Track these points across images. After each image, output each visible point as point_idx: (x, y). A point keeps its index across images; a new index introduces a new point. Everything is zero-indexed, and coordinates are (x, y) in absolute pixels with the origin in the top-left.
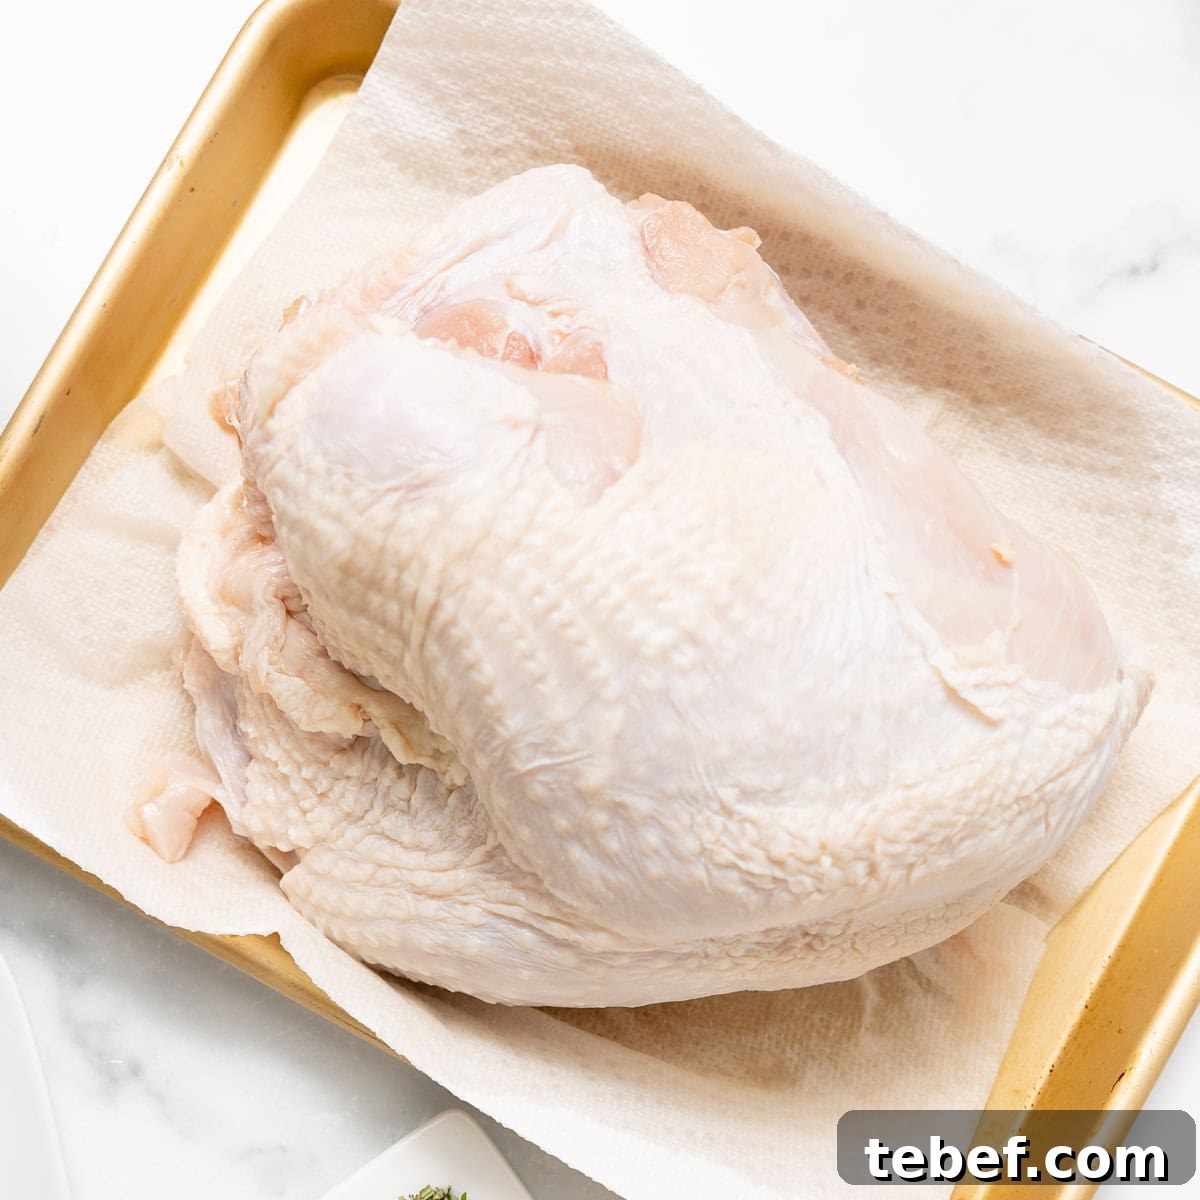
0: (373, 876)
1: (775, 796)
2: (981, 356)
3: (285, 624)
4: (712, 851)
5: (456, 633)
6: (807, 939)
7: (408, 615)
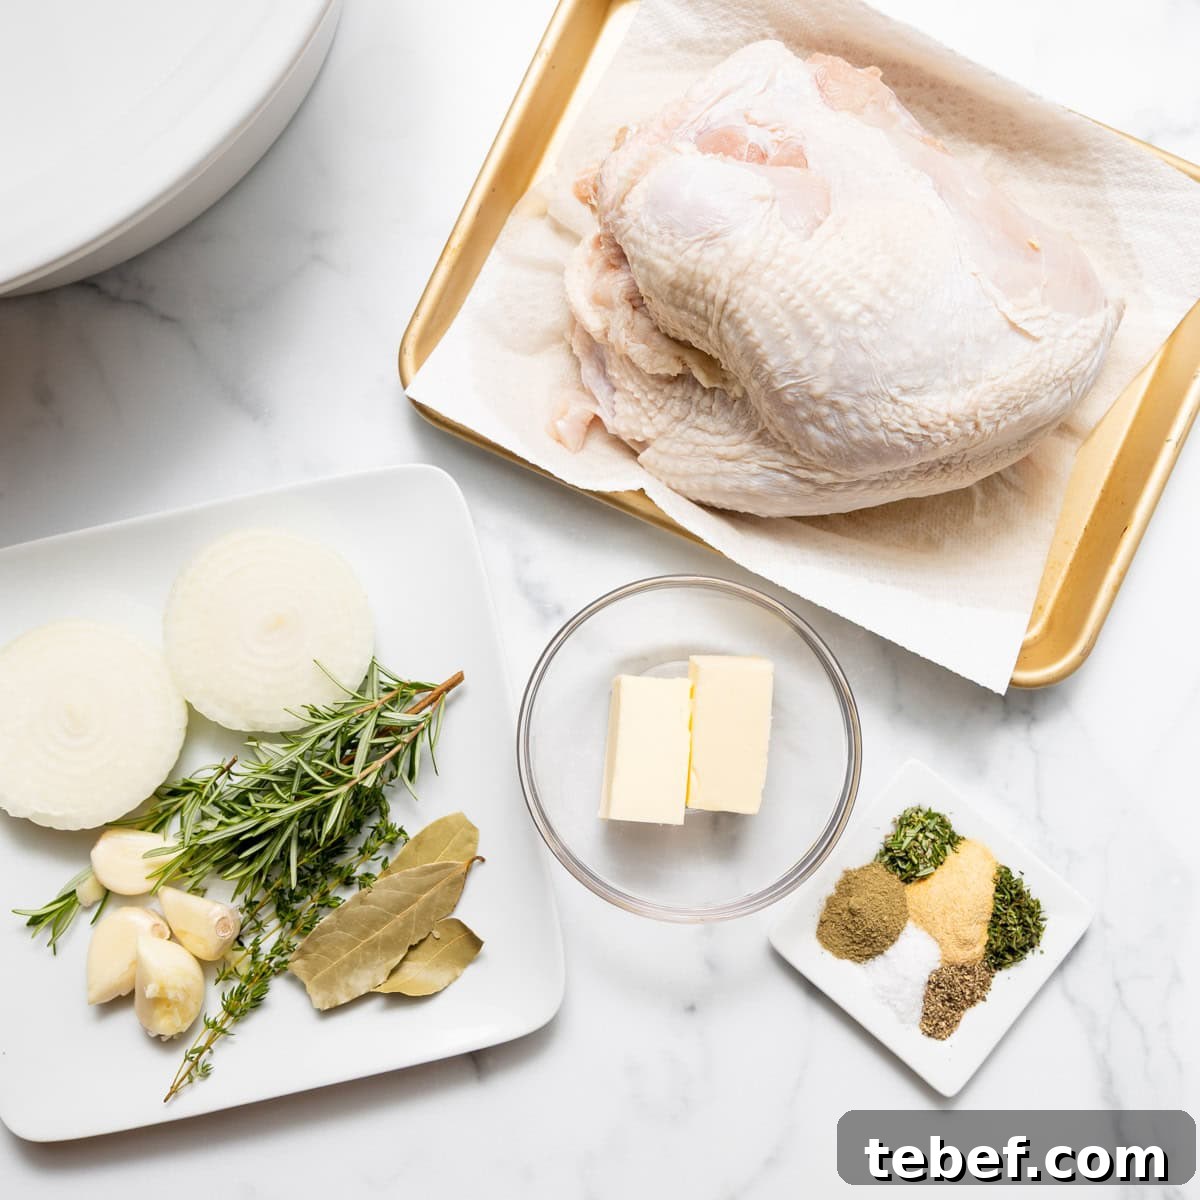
0: (693, 452)
1: (919, 390)
2: (1012, 124)
3: (633, 314)
4: (887, 424)
5: (738, 316)
6: (942, 467)
7: (710, 307)
